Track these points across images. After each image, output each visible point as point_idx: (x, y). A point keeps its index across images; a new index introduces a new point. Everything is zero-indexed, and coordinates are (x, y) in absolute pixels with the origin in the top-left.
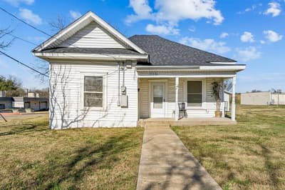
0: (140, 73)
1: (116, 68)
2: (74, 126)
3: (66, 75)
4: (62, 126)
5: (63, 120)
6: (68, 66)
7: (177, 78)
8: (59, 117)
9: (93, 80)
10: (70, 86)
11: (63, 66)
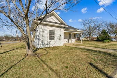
0: (64, 30)
1: (58, 28)
2: (46, 46)
3: (44, 29)
4: (42, 47)
5: (42, 45)
6: (44, 26)
7: (72, 32)
8: (41, 44)
9: (52, 31)
10: (45, 33)
11: (43, 26)
